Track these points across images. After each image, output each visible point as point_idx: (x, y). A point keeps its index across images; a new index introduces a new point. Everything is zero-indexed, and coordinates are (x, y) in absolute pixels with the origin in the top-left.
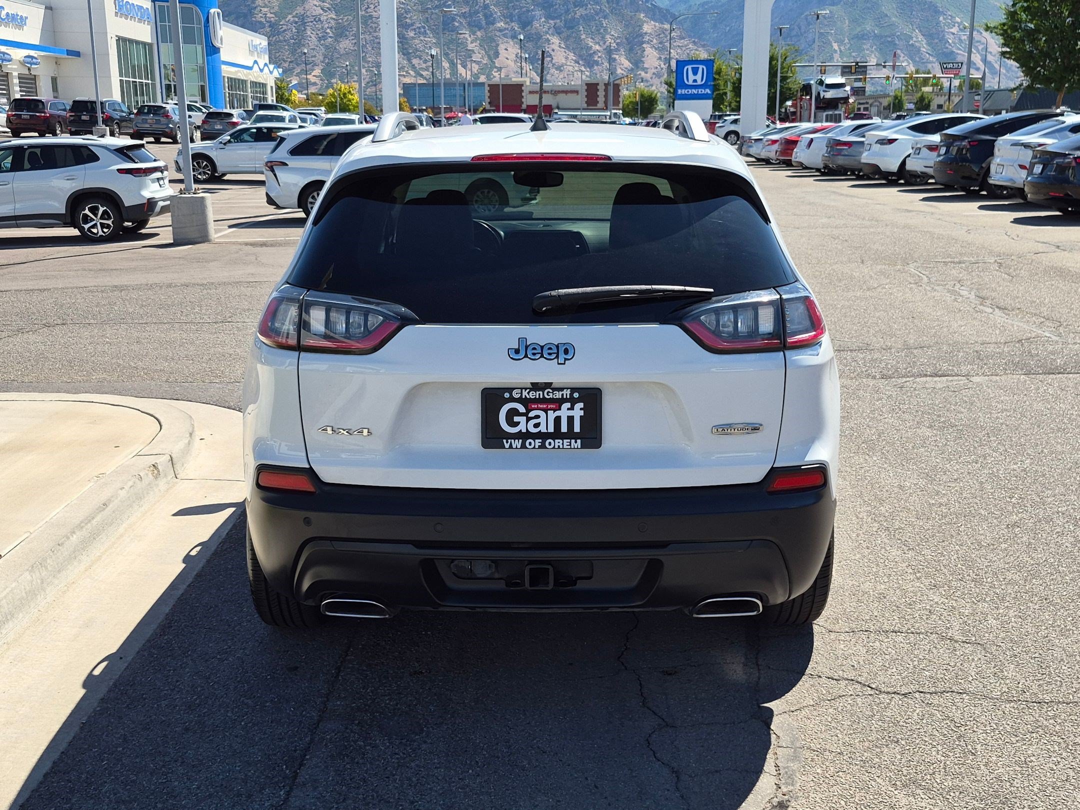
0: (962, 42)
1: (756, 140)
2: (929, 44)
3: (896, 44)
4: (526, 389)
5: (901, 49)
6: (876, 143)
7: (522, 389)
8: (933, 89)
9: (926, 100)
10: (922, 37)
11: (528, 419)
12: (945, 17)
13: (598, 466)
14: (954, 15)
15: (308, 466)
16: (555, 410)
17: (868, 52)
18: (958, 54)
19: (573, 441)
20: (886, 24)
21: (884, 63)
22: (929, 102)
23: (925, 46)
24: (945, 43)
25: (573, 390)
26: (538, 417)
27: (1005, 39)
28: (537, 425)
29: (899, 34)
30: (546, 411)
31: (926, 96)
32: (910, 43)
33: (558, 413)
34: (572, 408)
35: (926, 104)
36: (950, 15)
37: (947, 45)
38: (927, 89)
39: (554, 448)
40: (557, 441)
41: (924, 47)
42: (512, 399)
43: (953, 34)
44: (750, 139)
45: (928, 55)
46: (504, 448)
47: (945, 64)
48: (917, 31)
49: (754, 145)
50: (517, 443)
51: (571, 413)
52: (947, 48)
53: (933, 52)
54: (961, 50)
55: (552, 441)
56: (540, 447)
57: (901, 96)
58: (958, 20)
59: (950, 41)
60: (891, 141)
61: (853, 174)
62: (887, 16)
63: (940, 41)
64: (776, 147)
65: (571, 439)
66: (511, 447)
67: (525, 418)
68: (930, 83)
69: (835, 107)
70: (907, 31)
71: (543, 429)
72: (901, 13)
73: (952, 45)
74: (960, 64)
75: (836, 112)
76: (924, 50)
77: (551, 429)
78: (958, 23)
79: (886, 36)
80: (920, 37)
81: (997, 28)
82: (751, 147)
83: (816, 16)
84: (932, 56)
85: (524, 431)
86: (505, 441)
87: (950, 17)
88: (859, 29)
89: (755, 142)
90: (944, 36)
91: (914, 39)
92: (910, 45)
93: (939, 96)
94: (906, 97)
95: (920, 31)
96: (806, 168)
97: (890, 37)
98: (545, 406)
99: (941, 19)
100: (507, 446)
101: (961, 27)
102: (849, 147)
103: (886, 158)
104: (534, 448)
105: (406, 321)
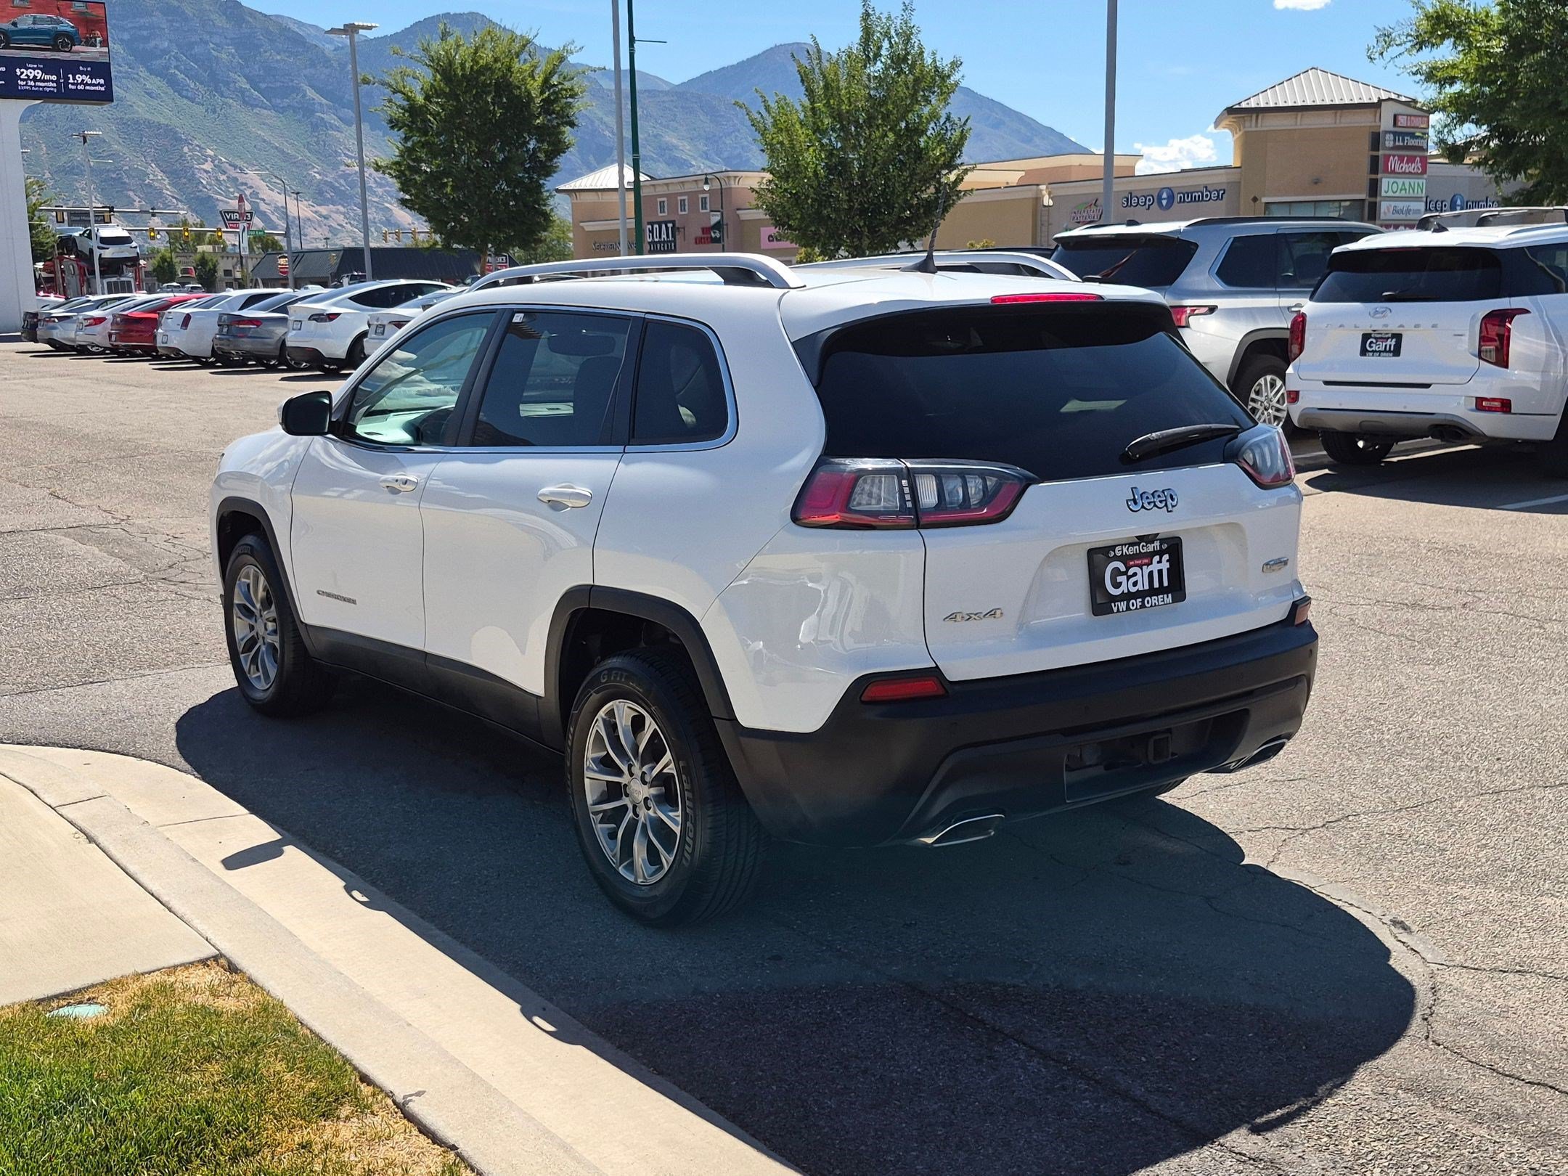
0: (222, 184)
1: (60, 318)
2: (173, 184)
3: (125, 183)
4: (1125, 545)
5: (133, 191)
6: (309, 319)
7: (1122, 545)
8: (214, 249)
9: (210, 263)
10: (162, 174)
11: (1129, 577)
12: (191, 147)
13: (1187, 620)
14: (203, 145)
15: (934, 665)
16: (1148, 565)
17: (84, 193)
18: (217, 200)
19: (1165, 596)
20: (105, 154)
21: (152, 209)
22: (215, 266)
23: (168, 187)
24: (198, 184)
25: (1162, 541)
26: (1135, 574)
27: (401, 183)
28: (1135, 584)
29: (127, 168)
30: (1141, 566)
31: (210, 258)
32: (146, 182)
33: (1150, 568)
34: (1160, 562)
35: (210, 269)
36: (197, 146)
37: (201, 188)
38: (205, 248)
39: (1151, 606)
40: (1153, 598)
41: (167, 189)
42: (1116, 558)
43: (207, 172)
44: (50, 317)
45: (174, 200)
46: (1113, 612)
47: (228, 213)
48: (153, 165)
49: (58, 325)
50: (1122, 605)
51: (1160, 566)
52: (201, 191)
53: (182, 196)
54: (221, 194)
55: (1149, 598)
56: (1141, 607)
57: (171, 258)
58: (210, 152)
59: (204, 182)
60: (332, 317)
61: (259, 363)
62: (105, 141)
63: (189, 180)
64: (107, 327)
65: (1163, 594)
66: (1118, 611)
67: (1125, 577)
68: (207, 240)
69: (119, 272)
70: (139, 164)
71: (1140, 587)
72: (125, 138)
73: (208, 187)
74: (249, 215)
75: (122, 279)
76: (169, 193)
77: (1147, 587)
78: (210, 156)
79: (108, 171)
80: (160, 175)
81: (391, 168)
82: (54, 328)
83: (82, 139)
84: (181, 201)
85: (1126, 591)
86: (1113, 605)
87: (198, 149)
88: (64, 159)
89: (59, 321)
90: (193, 174)
91: (151, 177)
92: (146, 185)
93: (225, 259)
94: (178, 260)
95: (158, 166)
96: (186, 356)
97: (114, 172)
98: (1140, 562)
99: (186, 149)
100: (1115, 610)
101: (216, 162)
102: (258, 326)
103: (327, 340)
104: (1136, 608)
105: (1029, 482)
